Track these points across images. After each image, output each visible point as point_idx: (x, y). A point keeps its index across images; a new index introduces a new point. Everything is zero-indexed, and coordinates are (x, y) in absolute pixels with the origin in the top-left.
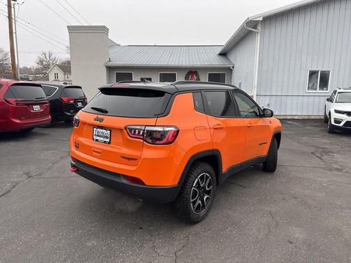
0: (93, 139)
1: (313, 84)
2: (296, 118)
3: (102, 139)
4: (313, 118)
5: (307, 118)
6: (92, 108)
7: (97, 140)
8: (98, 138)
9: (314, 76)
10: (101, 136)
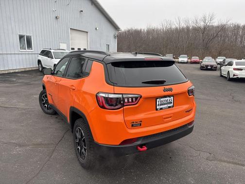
0: (157, 109)
1: (23, 45)
2: (17, 71)
3: (166, 106)
4: (27, 70)
5: (24, 70)
6: (143, 83)
7: (161, 109)
8: (161, 107)
9: (22, 39)
10: (164, 104)
